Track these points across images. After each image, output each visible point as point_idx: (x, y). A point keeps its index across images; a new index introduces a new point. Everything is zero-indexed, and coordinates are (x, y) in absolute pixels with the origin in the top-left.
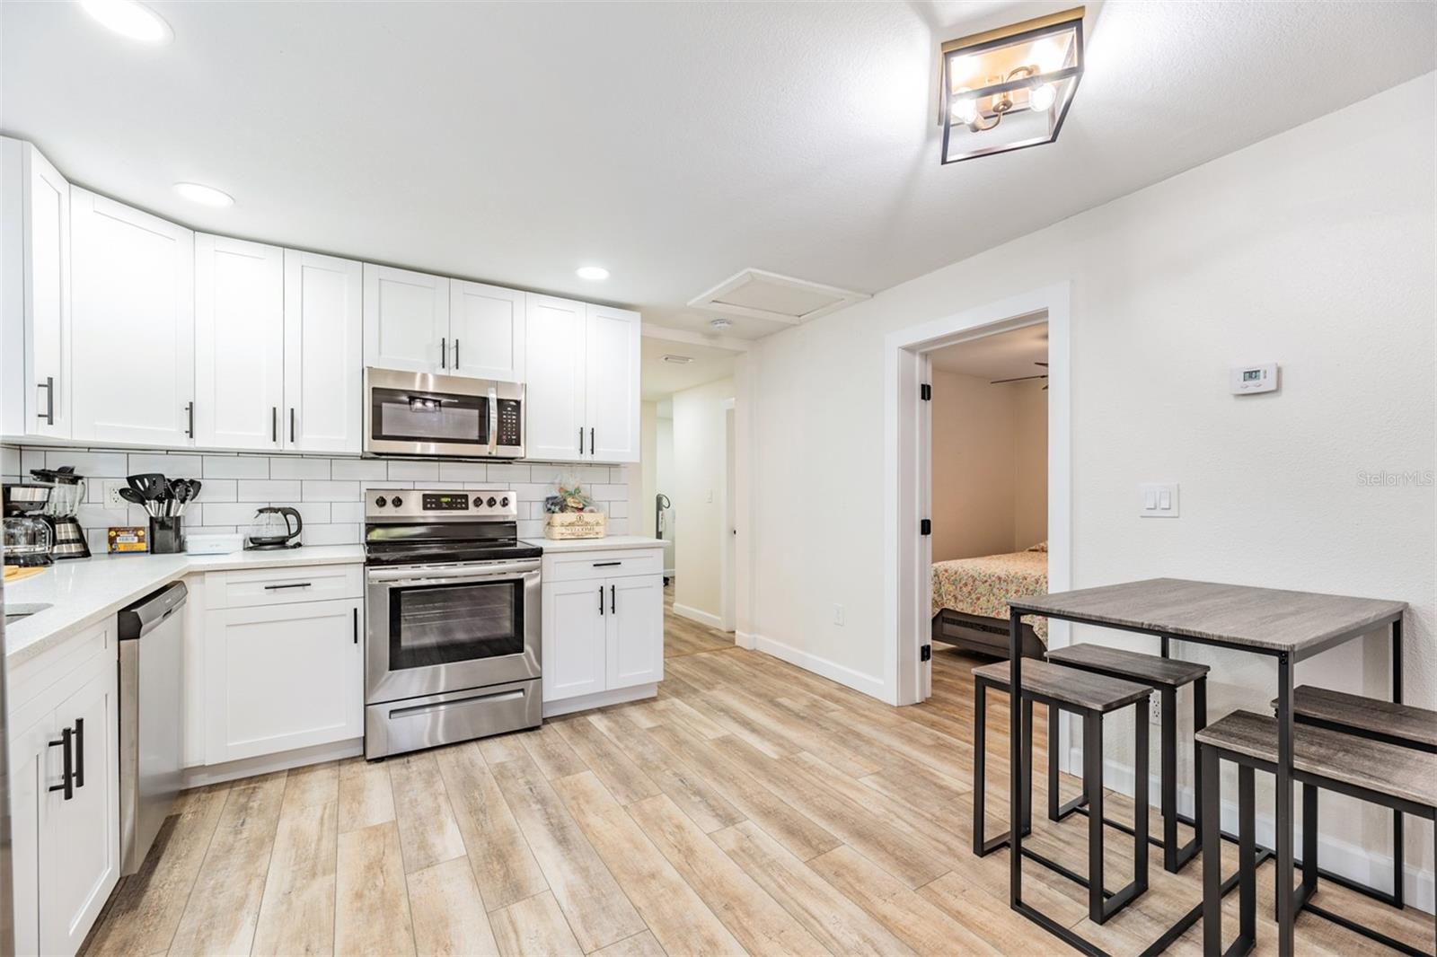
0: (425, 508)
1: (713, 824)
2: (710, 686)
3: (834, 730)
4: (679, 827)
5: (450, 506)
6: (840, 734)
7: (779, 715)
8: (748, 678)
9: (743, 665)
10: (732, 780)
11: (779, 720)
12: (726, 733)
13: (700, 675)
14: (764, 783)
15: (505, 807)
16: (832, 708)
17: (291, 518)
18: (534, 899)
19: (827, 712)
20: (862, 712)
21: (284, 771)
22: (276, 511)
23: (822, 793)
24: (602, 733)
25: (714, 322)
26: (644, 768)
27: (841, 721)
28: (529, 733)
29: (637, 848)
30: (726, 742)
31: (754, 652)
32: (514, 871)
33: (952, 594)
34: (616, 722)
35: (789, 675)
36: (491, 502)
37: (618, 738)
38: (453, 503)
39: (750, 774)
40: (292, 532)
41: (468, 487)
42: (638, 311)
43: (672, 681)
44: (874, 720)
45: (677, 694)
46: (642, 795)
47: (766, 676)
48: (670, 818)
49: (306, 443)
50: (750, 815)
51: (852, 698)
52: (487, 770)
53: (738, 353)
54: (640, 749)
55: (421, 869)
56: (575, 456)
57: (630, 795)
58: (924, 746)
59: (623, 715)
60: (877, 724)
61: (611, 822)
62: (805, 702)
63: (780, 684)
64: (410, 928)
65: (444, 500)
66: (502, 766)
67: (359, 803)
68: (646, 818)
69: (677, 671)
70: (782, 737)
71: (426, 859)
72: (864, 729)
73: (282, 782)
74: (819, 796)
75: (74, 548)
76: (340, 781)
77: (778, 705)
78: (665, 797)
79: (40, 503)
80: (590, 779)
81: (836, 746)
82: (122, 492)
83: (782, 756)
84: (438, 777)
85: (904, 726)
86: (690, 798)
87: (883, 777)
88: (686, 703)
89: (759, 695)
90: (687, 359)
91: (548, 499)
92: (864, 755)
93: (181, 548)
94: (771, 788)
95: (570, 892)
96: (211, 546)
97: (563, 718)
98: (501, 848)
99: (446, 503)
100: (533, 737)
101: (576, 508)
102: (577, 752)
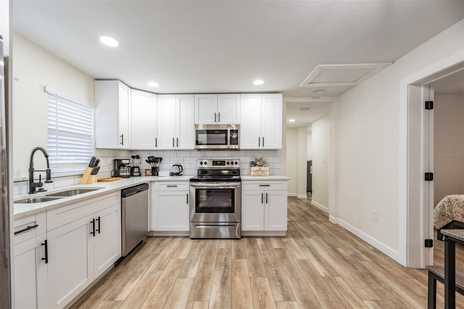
0: (213, 165)
1: (279, 297)
2: (309, 236)
3: (361, 271)
4: (266, 294)
5: (220, 165)
6: (363, 274)
7: (334, 256)
8: (328, 236)
9: (328, 230)
10: (298, 280)
11: (333, 258)
12: (306, 258)
13: (307, 231)
14: (312, 287)
15: (214, 264)
16: (365, 259)
17: (180, 167)
18: (203, 303)
19: (361, 261)
20: (382, 265)
21: (171, 236)
22: (177, 165)
23: (339, 302)
24: (258, 246)
25: (315, 92)
26: (265, 264)
27: (367, 267)
28: (236, 240)
29: (245, 297)
30: (304, 262)
31: (336, 225)
32: (204, 289)
33: (460, 213)
34: (265, 243)
35: (349, 238)
36: (232, 163)
37: (263, 249)
38: (221, 163)
39: (307, 280)
40: (181, 171)
41: (226, 158)
42: (282, 93)
43: (295, 231)
44: (387, 271)
45: (294, 237)
46: (259, 275)
47: (337, 237)
48: (264, 288)
49: (181, 147)
50: (298, 300)
51: (379, 257)
52: (217, 250)
53: (330, 103)
54: (268, 255)
55: (182, 278)
56: (257, 147)
57: (255, 273)
58: (416, 295)
59: (269, 241)
60: (388, 274)
61: (243, 282)
62: (351, 253)
63: (342, 241)
64: (168, 297)
65: (218, 162)
66: (222, 250)
67: (181, 251)
68: (255, 285)
69: (298, 228)
70: (331, 267)
71: (185, 275)
72: (380, 275)
73: (170, 239)
74: (336, 302)
75: (138, 174)
76: (181, 243)
77: (337, 252)
78: (267, 278)
79: (128, 163)
80: (245, 263)
81: (358, 279)
82: (146, 161)
83: (326, 275)
84: (203, 249)
85: (407, 279)
86: (276, 282)
87: (379, 304)
88: (295, 242)
89: (329, 245)
90: (310, 108)
91: (251, 162)
92: (372, 289)
93: (158, 175)
94: (314, 290)
95: (214, 305)
96: (163, 174)
97: (249, 237)
98: (205, 279)
99: (219, 163)
100: (236, 242)
101: (260, 165)
102: (247, 251)
